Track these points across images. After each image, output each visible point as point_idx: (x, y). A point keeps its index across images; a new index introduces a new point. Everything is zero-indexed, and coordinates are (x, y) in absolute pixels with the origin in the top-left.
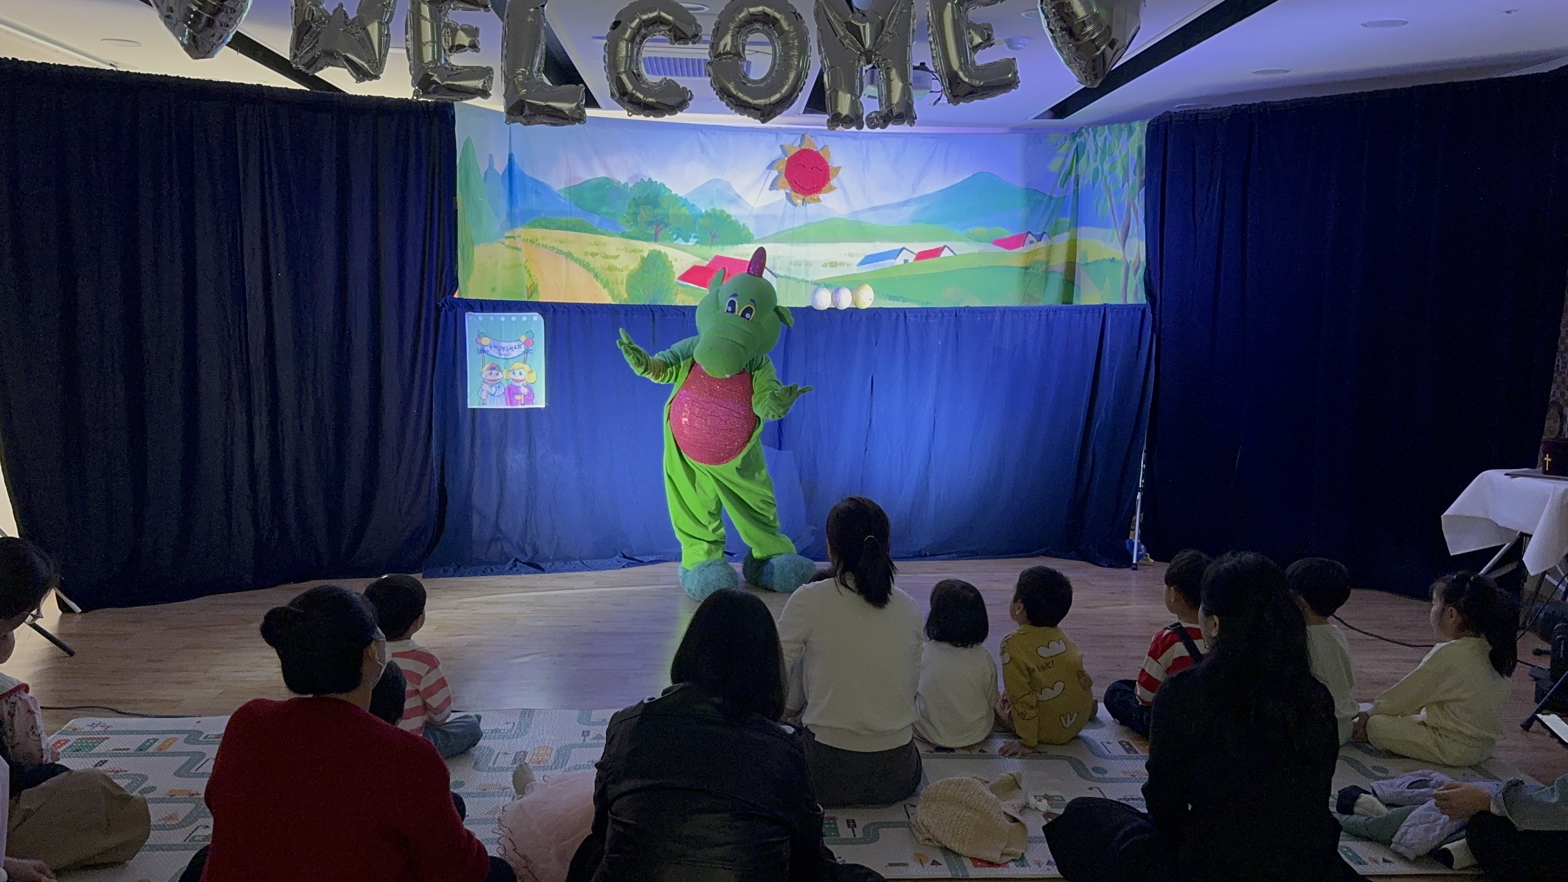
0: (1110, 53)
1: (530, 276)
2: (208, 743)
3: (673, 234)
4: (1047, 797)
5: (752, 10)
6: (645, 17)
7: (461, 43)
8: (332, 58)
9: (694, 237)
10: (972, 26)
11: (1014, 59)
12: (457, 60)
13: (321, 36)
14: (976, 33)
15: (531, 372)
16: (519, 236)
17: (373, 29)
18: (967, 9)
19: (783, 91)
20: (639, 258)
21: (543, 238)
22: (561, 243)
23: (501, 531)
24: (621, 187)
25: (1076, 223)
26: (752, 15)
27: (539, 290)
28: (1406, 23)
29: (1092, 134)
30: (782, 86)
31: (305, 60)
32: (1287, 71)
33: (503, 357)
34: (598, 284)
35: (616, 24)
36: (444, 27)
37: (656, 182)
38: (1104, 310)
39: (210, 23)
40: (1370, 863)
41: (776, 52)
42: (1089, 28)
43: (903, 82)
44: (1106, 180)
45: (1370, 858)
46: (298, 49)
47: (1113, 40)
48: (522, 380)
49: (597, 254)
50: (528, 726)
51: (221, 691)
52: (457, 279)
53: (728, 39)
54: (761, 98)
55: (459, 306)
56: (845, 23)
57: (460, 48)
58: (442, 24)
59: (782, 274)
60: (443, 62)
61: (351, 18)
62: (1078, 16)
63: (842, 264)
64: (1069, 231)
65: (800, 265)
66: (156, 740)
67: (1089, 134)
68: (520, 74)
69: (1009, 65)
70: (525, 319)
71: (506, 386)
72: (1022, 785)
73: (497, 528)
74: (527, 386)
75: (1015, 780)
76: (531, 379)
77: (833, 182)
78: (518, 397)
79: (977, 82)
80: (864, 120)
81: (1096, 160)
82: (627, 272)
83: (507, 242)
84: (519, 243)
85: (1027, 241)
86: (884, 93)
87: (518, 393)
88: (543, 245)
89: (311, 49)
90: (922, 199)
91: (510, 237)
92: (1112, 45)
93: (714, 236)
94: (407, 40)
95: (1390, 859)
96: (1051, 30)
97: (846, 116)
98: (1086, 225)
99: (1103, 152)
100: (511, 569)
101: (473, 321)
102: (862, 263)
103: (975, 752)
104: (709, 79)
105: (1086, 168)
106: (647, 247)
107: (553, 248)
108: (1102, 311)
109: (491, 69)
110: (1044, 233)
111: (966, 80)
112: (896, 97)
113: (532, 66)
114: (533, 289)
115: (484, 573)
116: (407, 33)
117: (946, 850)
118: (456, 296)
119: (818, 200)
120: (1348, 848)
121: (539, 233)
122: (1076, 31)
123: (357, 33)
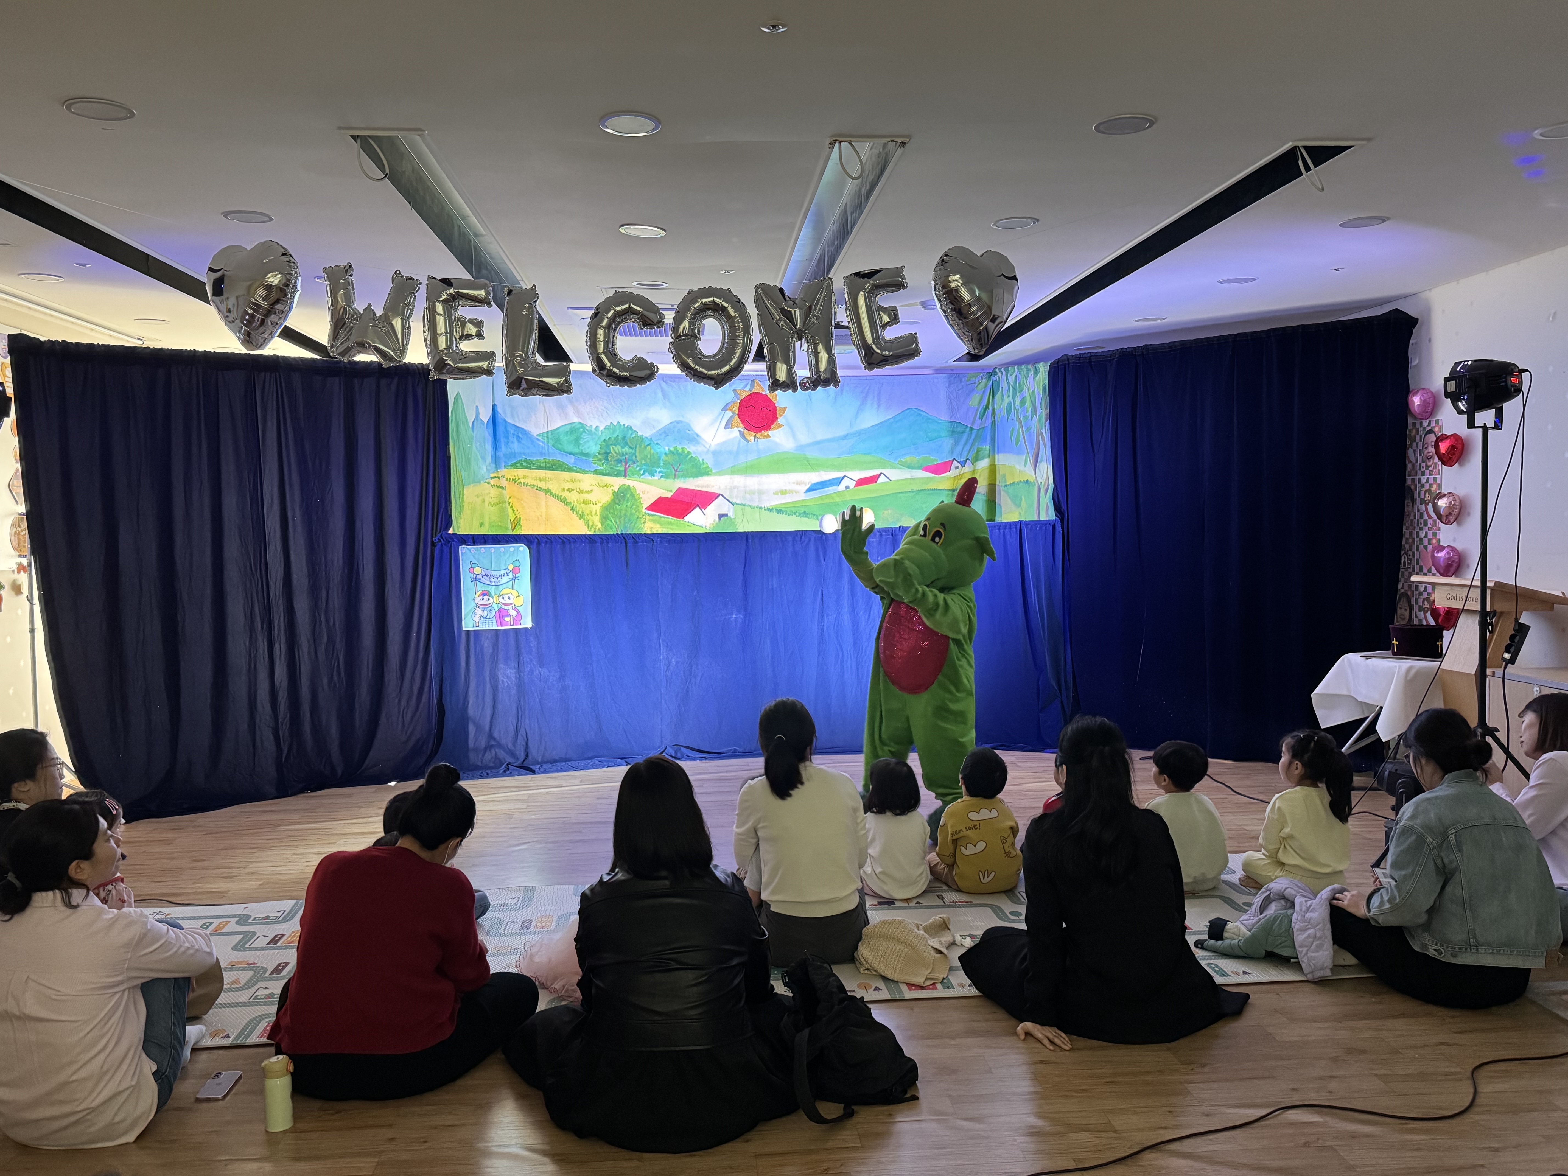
0: (992, 326)
1: (513, 510)
2: (256, 924)
3: (640, 470)
4: (971, 936)
5: (704, 301)
6: (618, 309)
7: (470, 333)
8: (363, 346)
9: (659, 472)
10: (880, 309)
11: (916, 333)
12: (466, 346)
13: (354, 331)
14: (885, 313)
15: (519, 596)
16: (503, 477)
17: (397, 323)
18: (877, 296)
19: (732, 363)
20: (611, 492)
21: (524, 477)
22: (540, 481)
23: (495, 739)
24: (593, 430)
25: (995, 450)
26: (706, 304)
27: (521, 522)
28: (1255, 279)
29: (1004, 373)
30: (731, 360)
31: (340, 350)
32: (1164, 319)
33: (493, 584)
34: (575, 515)
35: (596, 315)
36: (455, 320)
37: (624, 425)
38: (1020, 526)
39: (263, 322)
40: (1232, 975)
41: (725, 334)
42: (974, 309)
43: (828, 354)
44: (1017, 413)
45: (1232, 972)
46: (335, 341)
47: (994, 316)
48: (511, 604)
49: (573, 490)
50: (531, 899)
51: (260, 883)
52: (451, 516)
53: (686, 323)
54: (714, 370)
55: (454, 541)
56: (780, 309)
57: (468, 337)
58: (453, 317)
59: (738, 502)
60: (454, 348)
61: (378, 315)
62: (963, 300)
63: (791, 491)
64: (989, 457)
65: (754, 494)
66: (211, 923)
67: (1002, 373)
68: (518, 356)
69: (912, 338)
70: (512, 549)
71: (497, 609)
72: (950, 927)
73: (491, 736)
74: (515, 609)
75: (944, 922)
76: (518, 602)
77: (780, 420)
78: (507, 619)
79: (887, 353)
80: (798, 384)
81: (1009, 396)
82: (601, 505)
83: (492, 482)
84: (503, 483)
85: (953, 467)
86: (814, 362)
87: (508, 615)
88: (524, 483)
89: (345, 340)
90: (859, 433)
91: (495, 477)
92: (993, 320)
93: (676, 471)
94: (424, 332)
95: (1250, 971)
96: (944, 311)
97: (783, 382)
98: (1004, 452)
99: (1014, 389)
100: (505, 772)
101: (466, 553)
102: (809, 490)
103: (913, 904)
104: (672, 355)
105: (1002, 402)
106: (617, 483)
107: (534, 485)
108: (1018, 527)
109: (494, 353)
110: (967, 459)
111: (878, 351)
112: (823, 366)
113: (527, 350)
114: (516, 523)
115: (481, 777)
116: (424, 326)
117: (884, 978)
118: (450, 532)
119: (768, 436)
120: (1215, 964)
121: (520, 472)
122: (964, 311)
123: (383, 327)
